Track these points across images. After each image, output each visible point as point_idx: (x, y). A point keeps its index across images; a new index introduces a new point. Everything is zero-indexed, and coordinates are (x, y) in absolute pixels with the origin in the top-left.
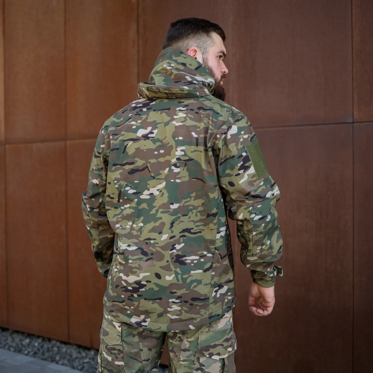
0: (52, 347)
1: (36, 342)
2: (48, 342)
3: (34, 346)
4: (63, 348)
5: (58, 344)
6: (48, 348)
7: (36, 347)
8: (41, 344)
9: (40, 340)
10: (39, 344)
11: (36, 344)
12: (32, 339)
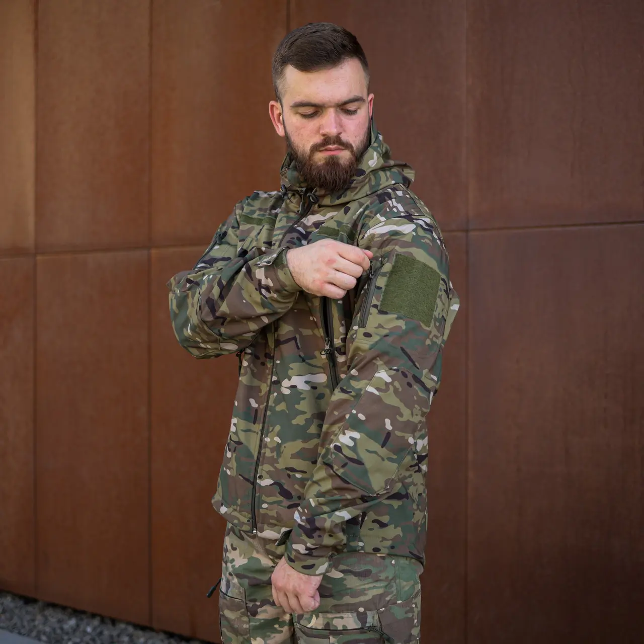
0: (119, 636)
1: (88, 624)
2: (110, 626)
3: (85, 632)
4: (138, 638)
5: (131, 629)
6: (111, 637)
7: (88, 634)
8: (98, 630)
9: (96, 622)
10: (94, 629)
11: (89, 629)
12: (82, 620)
